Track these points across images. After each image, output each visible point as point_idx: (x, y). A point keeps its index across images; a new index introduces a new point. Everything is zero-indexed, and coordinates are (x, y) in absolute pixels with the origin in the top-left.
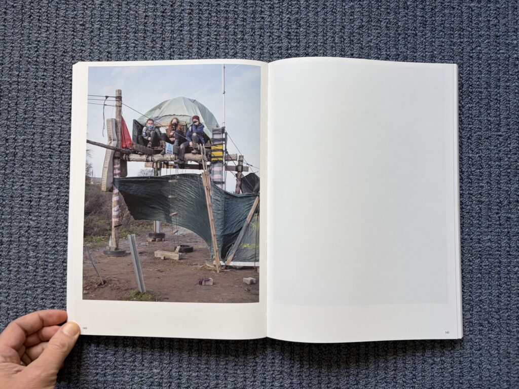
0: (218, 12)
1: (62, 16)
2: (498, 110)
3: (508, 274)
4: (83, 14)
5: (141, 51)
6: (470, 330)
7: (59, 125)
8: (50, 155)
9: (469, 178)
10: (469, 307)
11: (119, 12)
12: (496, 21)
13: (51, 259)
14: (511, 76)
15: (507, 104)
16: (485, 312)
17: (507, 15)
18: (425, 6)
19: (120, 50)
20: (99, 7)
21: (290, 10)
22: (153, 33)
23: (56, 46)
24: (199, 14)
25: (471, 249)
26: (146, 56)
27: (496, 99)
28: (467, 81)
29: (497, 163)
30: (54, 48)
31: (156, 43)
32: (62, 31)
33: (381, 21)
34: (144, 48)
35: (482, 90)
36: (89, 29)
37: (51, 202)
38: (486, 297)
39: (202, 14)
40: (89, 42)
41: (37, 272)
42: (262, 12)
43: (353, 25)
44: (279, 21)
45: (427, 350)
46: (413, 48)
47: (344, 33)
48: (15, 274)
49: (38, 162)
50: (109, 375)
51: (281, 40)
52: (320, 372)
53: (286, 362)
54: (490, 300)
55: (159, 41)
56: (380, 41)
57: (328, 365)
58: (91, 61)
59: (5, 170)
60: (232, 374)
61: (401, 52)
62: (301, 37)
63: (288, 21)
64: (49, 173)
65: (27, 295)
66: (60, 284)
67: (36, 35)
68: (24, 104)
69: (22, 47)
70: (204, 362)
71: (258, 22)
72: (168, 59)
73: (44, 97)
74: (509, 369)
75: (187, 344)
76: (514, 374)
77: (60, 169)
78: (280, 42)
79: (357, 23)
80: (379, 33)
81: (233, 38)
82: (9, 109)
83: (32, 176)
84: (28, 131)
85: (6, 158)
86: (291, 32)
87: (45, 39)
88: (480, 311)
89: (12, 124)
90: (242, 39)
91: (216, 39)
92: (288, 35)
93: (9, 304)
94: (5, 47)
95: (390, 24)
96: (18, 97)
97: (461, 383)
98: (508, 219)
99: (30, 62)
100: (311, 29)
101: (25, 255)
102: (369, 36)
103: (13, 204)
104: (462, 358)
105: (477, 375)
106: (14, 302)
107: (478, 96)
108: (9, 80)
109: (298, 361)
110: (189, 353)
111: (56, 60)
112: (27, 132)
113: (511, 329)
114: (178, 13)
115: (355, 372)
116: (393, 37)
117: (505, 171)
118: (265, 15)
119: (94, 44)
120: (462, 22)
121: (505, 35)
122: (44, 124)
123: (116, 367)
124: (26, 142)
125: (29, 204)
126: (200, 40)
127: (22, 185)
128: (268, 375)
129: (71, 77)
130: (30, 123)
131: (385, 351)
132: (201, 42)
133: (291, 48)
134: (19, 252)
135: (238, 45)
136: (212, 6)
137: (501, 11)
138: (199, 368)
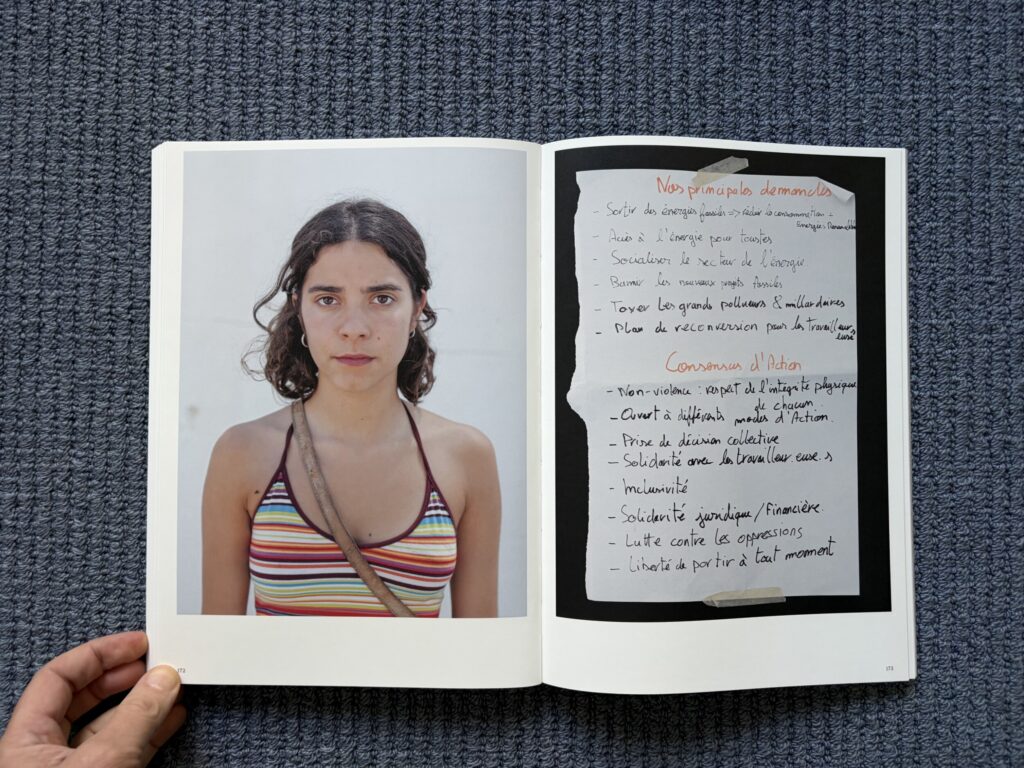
0: (439, 42)
1: (129, 52)
2: (987, 232)
3: (1006, 551)
4: (171, 46)
5: (287, 121)
6: (934, 661)
7: (127, 268)
8: (110, 328)
9: (931, 367)
10: (933, 616)
11: (243, 42)
12: (982, 60)
13: (116, 533)
14: (1011, 167)
15: (1003, 221)
16: (961, 625)
17: (1005, 47)
18: (844, 30)
19: (246, 118)
20: (202, 34)
21: (581, 38)
22: (311, 85)
23: (117, 112)
24: (403, 46)
25: (936, 503)
26: (299, 129)
27: (984, 212)
28: (926, 176)
29: (985, 336)
30: (114, 115)
31: (319, 105)
32: (130, 81)
33: (759, 60)
34: (295, 114)
35: (956, 195)
36: (184, 77)
37: (115, 420)
38: (964, 596)
39: (408, 46)
40: (184, 104)
41: (89, 560)
42: (526, 41)
43: (704, 67)
44: (561, 59)
45: (851, 700)
46: (822, 112)
47: (687, 83)
48: (44, 564)
49: (87, 341)
50: (235, 758)
51: (565, 97)
52: (646, 747)
53: (579, 728)
54: (972, 601)
55: (324, 101)
56: (757, 100)
57: (662, 732)
58: (189, 139)
59: (21, 358)
60: (475, 752)
61: (799, 121)
62: (603, 92)
63: (578, 60)
64: (109, 363)
65: (70, 604)
66: (134, 582)
67: (78, 89)
68: (57, 227)
69: (49, 113)
70: (419, 730)
71: (518, 61)
72: (343, 137)
73: (96, 213)
74: (1009, 734)
75: (387, 697)
76: (1018, 743)
77: (131, 355)
78: (563, 101)
79: (713, 64)
80: (756, 84)
81: (469, 94)
82: (27, 237)
83: (74, 369)
84: (65, 280)
85: (23, 335)
86: (585, 82)
87: (95, 96)
88: (954, 624)
89: (32, 266)
90: (488, 96)
91: (435, 95)
92: (578, 88)
93: (34, 624)
94: (15, 113)
95: (777, 65)
96: (43, 213)
97: (918, 763)
98: (1007, 446)
99: (66, 143)
100: (623, 75)
101: (63, 526)
102: (735, 90)
103: (39, 425)
104: (918, 714)
105: (948, 746)
106: (44, 619)
107: (947, 206)
108: (25, 178)
109: (603, 725)
110: (391, 714)
111: (118, 138)
112: (65, 283)
113: (1012, 657)
114: (360, 45)
115: (714, 746)
116: (783, 92)
117: (1000, 352)
118: (533, 47)
119: (194, 107)
120: (916, 60)
121: (1000, 86)
122: (98, 267)
123: (247, 744)
124: (61, 302)
125: (71, 427)
126: (404, 99)
127: (56, 388)
128: (546, 754)
129: (150, 172)
130: (70, 265)
131: (772, 703)
132: (406, 102)
133: (583, 113)
134: (52, 521)
135: (480, 108)
136: (428, 31)
137: (992, 39)
138: (412, 743)
